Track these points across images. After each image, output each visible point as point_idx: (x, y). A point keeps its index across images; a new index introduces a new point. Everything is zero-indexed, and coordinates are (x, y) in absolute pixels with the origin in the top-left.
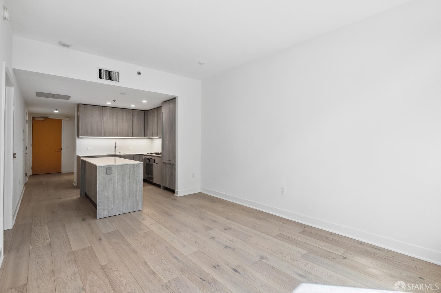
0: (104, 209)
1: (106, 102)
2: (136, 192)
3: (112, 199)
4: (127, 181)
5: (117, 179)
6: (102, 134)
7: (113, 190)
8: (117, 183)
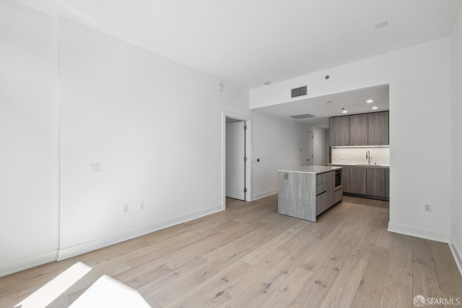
0: (283, 208)
1: (342, 112)
2: (309, 202)
3: (289, 201)
4: (300, 189)
5: (292, 185)
6: (350, 143)
7: (289, 193)
8: (292, 188)
